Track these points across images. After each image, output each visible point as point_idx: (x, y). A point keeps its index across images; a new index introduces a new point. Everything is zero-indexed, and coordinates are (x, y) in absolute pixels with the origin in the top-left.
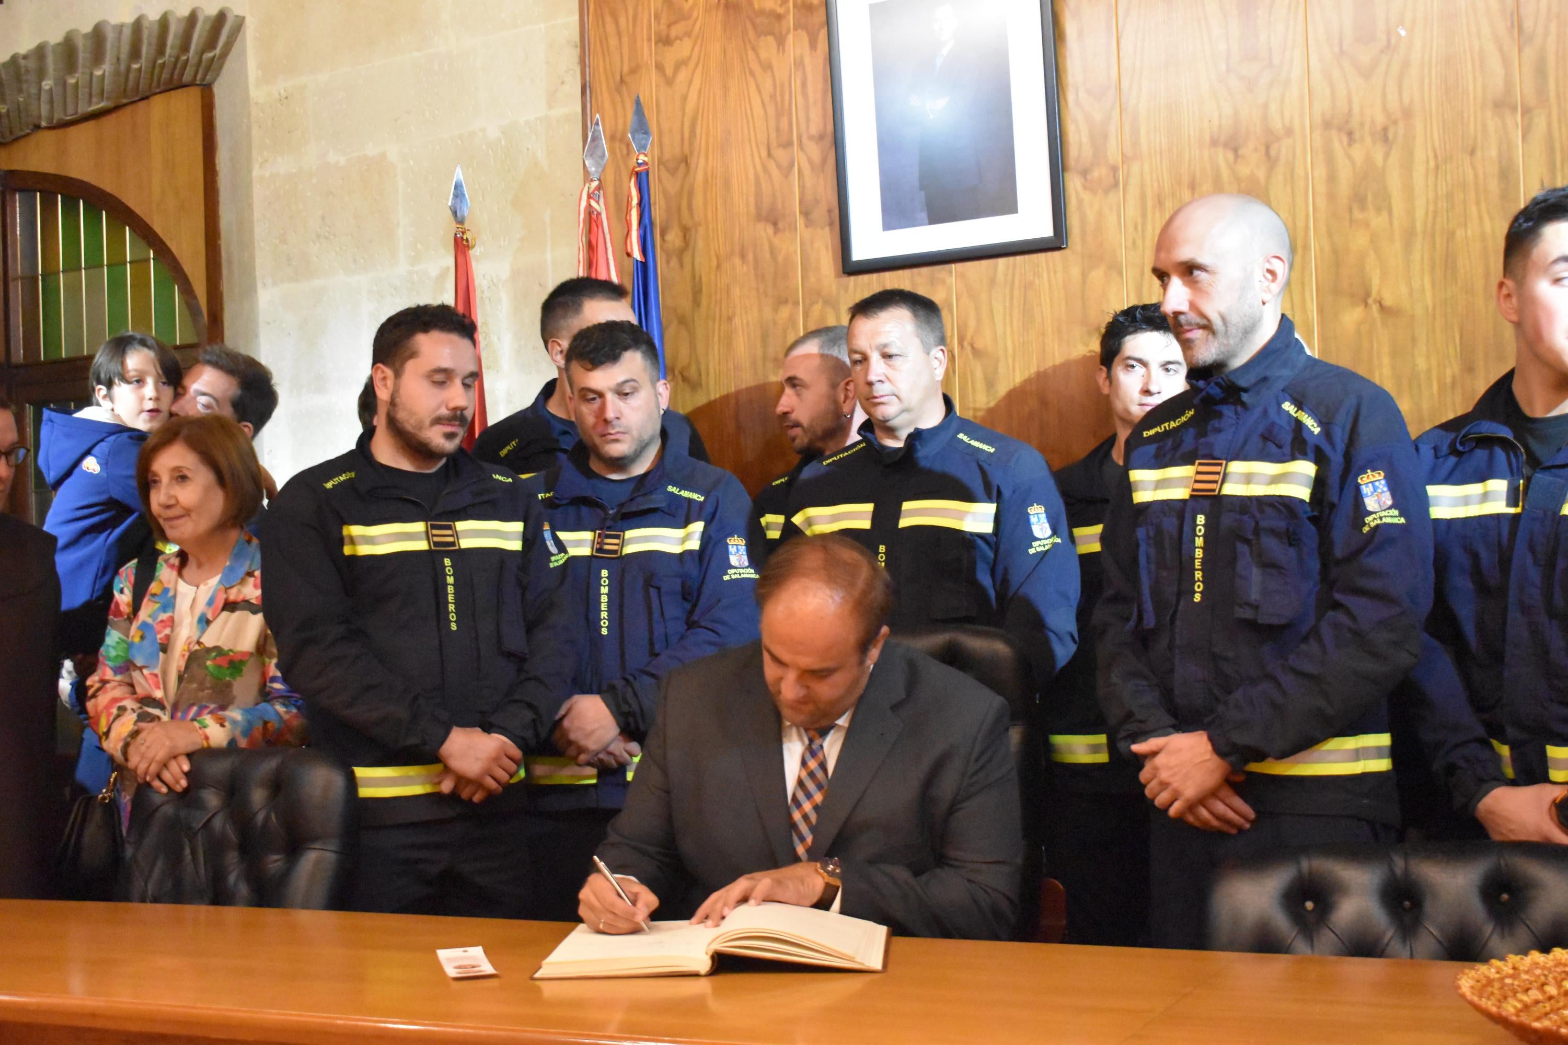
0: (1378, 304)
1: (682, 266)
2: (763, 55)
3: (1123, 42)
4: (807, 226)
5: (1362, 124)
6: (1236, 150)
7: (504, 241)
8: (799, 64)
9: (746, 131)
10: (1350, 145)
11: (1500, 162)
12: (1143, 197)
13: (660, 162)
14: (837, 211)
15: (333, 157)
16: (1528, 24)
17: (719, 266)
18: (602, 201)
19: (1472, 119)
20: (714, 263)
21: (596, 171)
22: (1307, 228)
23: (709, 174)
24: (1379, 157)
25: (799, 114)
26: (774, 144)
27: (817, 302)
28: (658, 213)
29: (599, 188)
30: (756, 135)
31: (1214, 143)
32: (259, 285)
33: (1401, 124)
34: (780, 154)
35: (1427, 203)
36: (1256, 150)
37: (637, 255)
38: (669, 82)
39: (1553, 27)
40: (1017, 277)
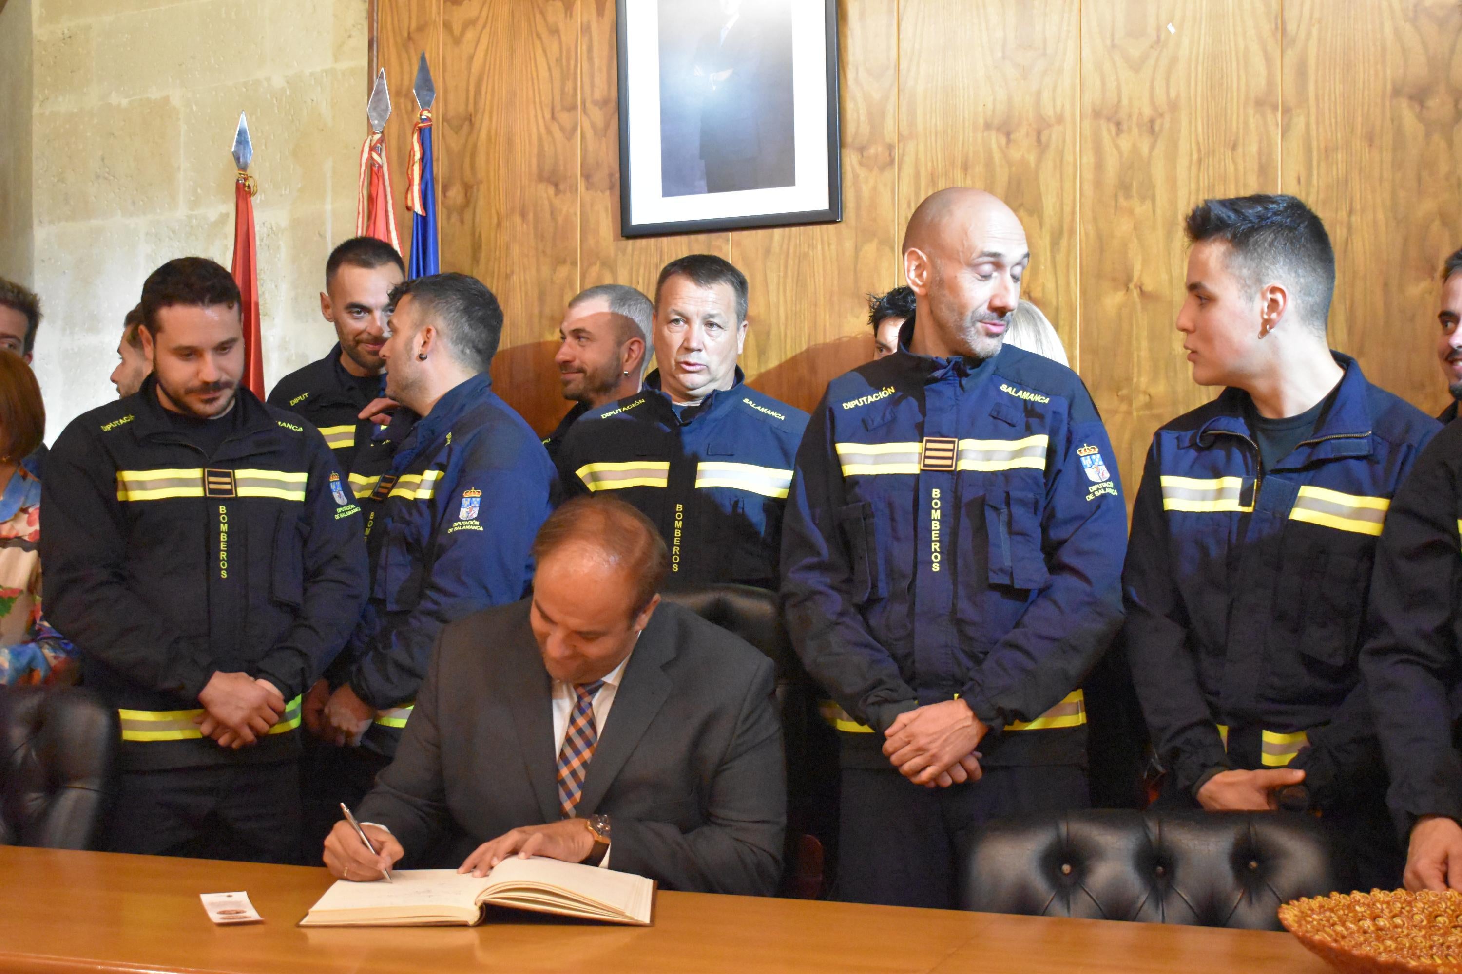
0: (1138, 289)
1: (462, 222)
2: (551, 19)
3: (903, 25)
4: (587, 189)
5: (1130, 116)
6: (1008, 135)
7: (285, 190)
8: (586, 29)
9: (531, 92)
10: (1117, 135)
11: (1260, 158)
12: (917, 175)
13: (444, 119)
14: (618, 175)
15: (114, 99)
16: (1291, 27)
17: (499, 224)
18: (384, 154)
19: (1235, 116)
20: (495, 220)
21: (379, 125)
22: (1073, 213)
23: (493, 132)
24: (1145, 149)
25: (584, 79)
26: (558, 107)
27: (595, 264)
28: (440, 169)
29: (381, 141)
30: (540, 97)
31: (988, 126)
32: (35, 221)
33: (1167, 118)
34: (564, 117)
35: (1190, 193)
36: (1028, 135)
37: (418, 209)
38: (457, 41)
39: (1315, 31)
40: (791, 251)
